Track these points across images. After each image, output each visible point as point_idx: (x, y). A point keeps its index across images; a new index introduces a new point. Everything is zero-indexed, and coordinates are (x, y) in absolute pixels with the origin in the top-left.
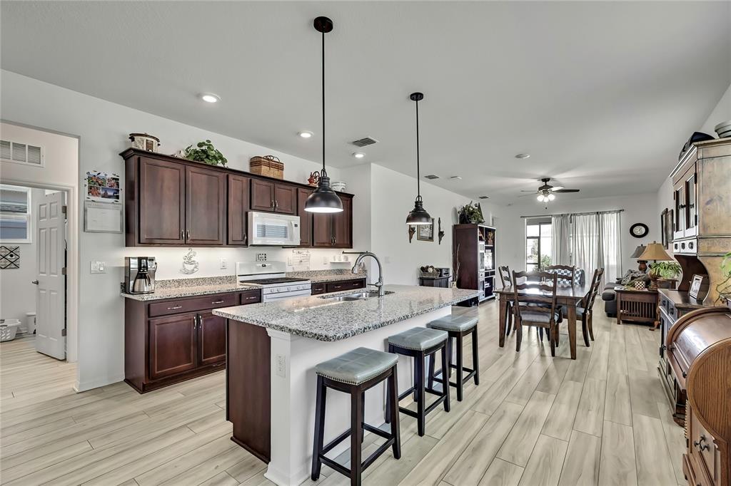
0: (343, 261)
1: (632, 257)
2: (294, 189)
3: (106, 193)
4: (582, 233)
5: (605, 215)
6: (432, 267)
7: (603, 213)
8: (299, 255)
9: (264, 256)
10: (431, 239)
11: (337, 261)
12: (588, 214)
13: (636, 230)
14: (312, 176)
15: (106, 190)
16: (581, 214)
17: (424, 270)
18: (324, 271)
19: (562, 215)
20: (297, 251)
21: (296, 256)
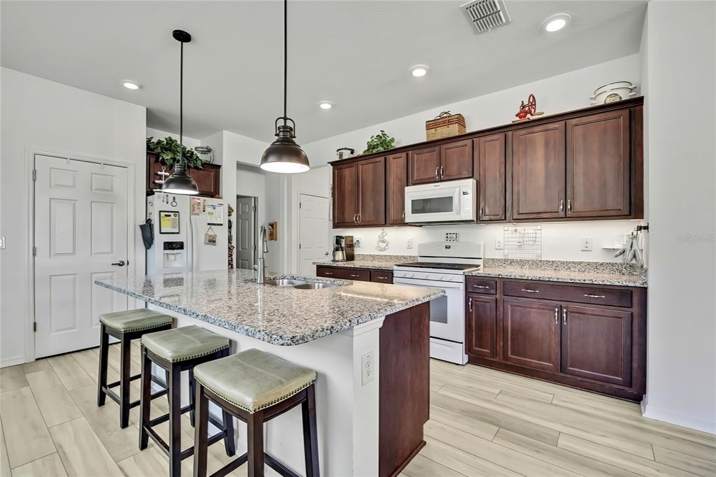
2: (469, 142)
9: (454, 235)
20: (514, 228)
21: (510, 235)
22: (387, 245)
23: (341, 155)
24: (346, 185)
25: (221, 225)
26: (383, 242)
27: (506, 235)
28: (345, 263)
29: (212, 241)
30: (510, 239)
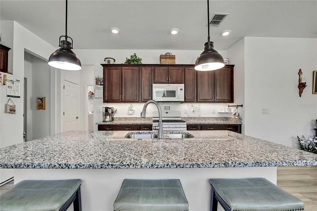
0: (227, 111)
3: (101, 84)
8: (193, 107)
9: (168, 108)
11: (223, 112)
15: (101, 82)
20: (191, 105)
21: (190, 108)
22: (134, 112)
23: (109, 61)
24: (114, 79)
25: (19, 97)
26: (132, 110)
27: (189, 108)
28: (111, 122)
29: (13, 111)
30: (190, 109)
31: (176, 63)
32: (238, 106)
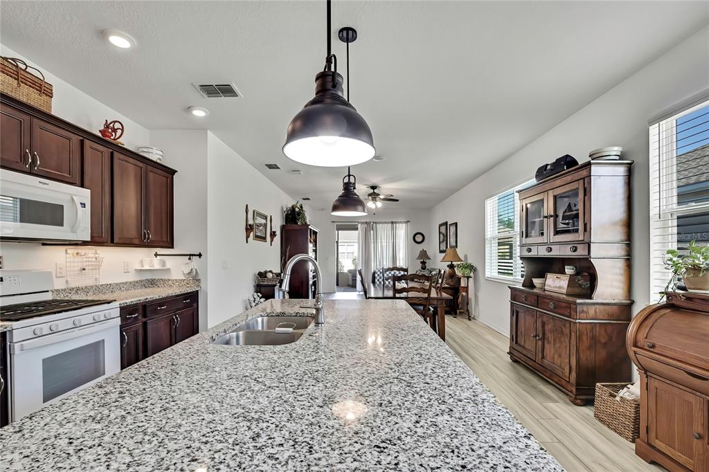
0: (157, 266)
1: (417, 259)
2: (76, 139)
4: (381, 239)
5: (398, 225)
6: (271, 272)
7: (396, 223)
8: (78, 259)
10: (264, 239)
11: (146, 268)
12: (386, 223)
13: (418, 238)
14: (107, 126)
16: (381, 223)
17: (262, 275)
18: (126, 283)
19: (366, 222)
21: (72, 259)
27: (68, 260)
30: (73, 264)
31: (54, 112)
32: (190, 255)
